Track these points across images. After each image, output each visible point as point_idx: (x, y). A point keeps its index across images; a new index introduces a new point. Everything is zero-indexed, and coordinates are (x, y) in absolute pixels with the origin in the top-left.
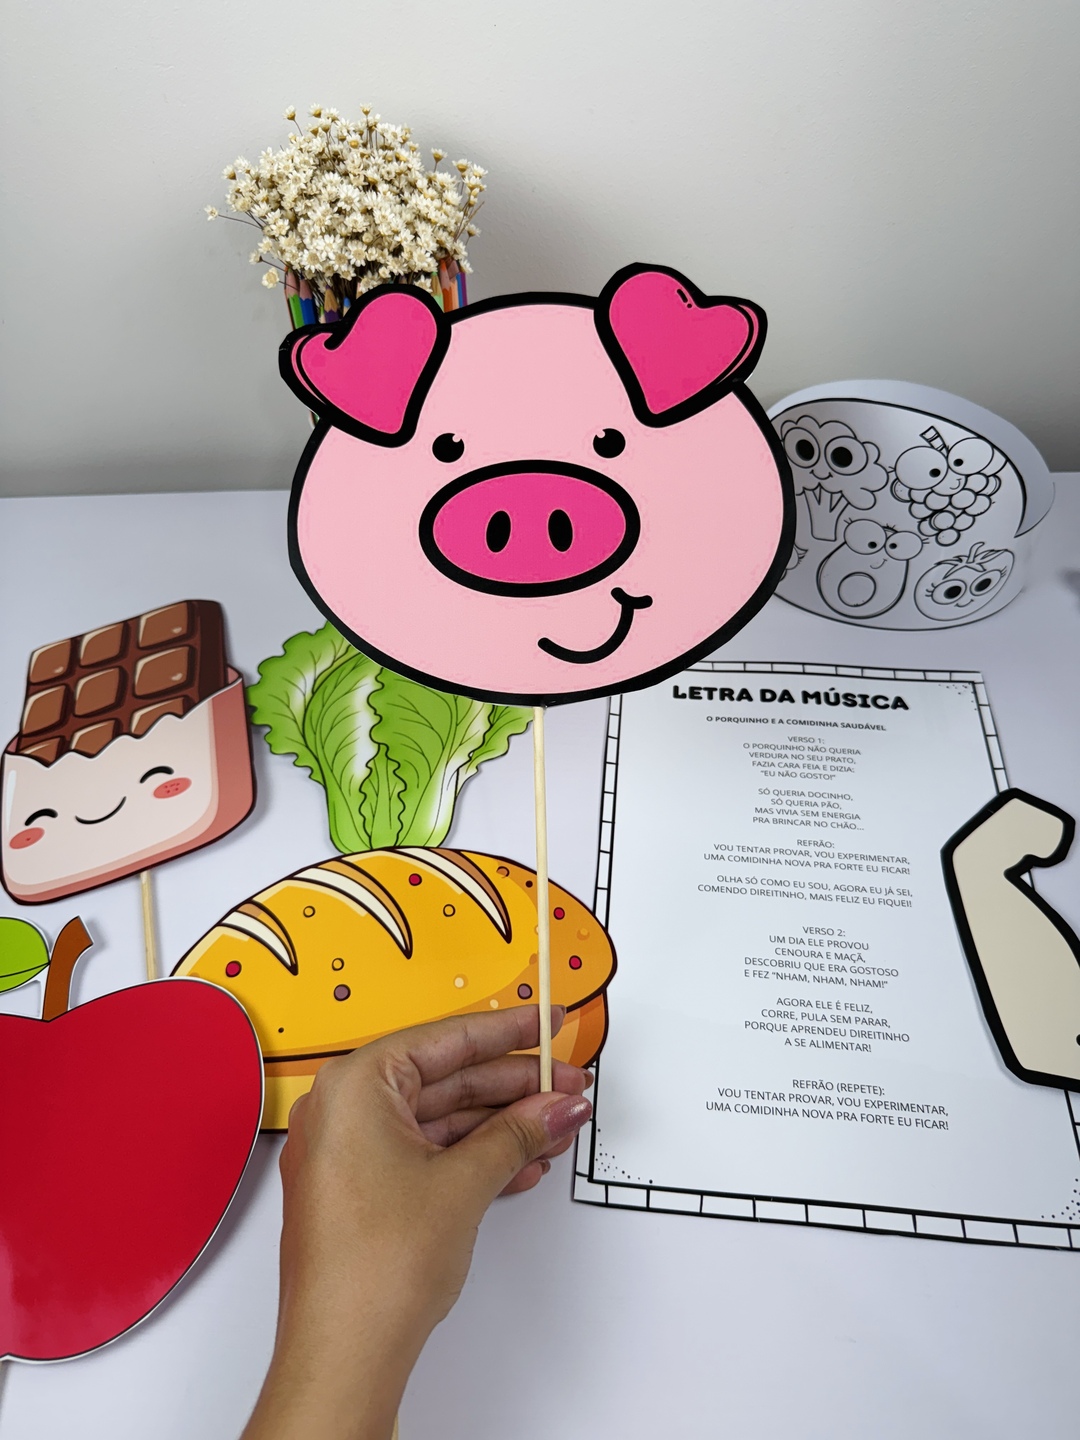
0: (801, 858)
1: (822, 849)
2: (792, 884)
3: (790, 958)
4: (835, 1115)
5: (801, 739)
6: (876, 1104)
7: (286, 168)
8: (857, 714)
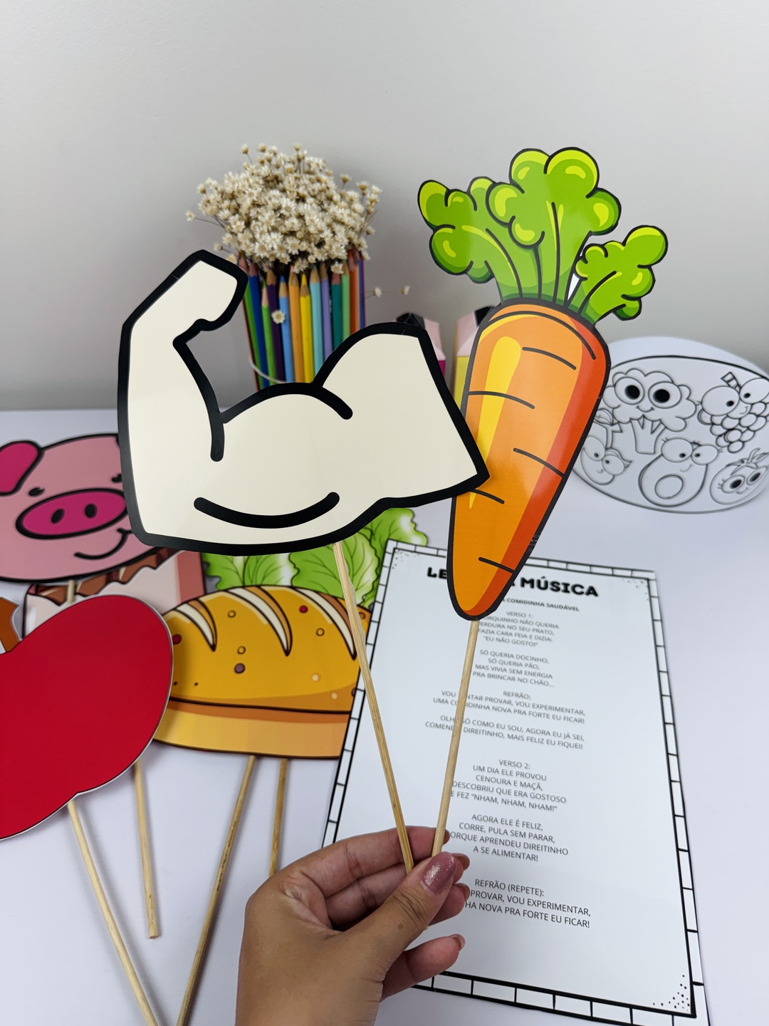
0: (505, 706)
1: (521, 700)
2: (495, 726)
3: (487, 784)
4: (503, 910)
5: (516, 614)
6: (536, 903)
7: (243, 186)
8: (560, 597)
